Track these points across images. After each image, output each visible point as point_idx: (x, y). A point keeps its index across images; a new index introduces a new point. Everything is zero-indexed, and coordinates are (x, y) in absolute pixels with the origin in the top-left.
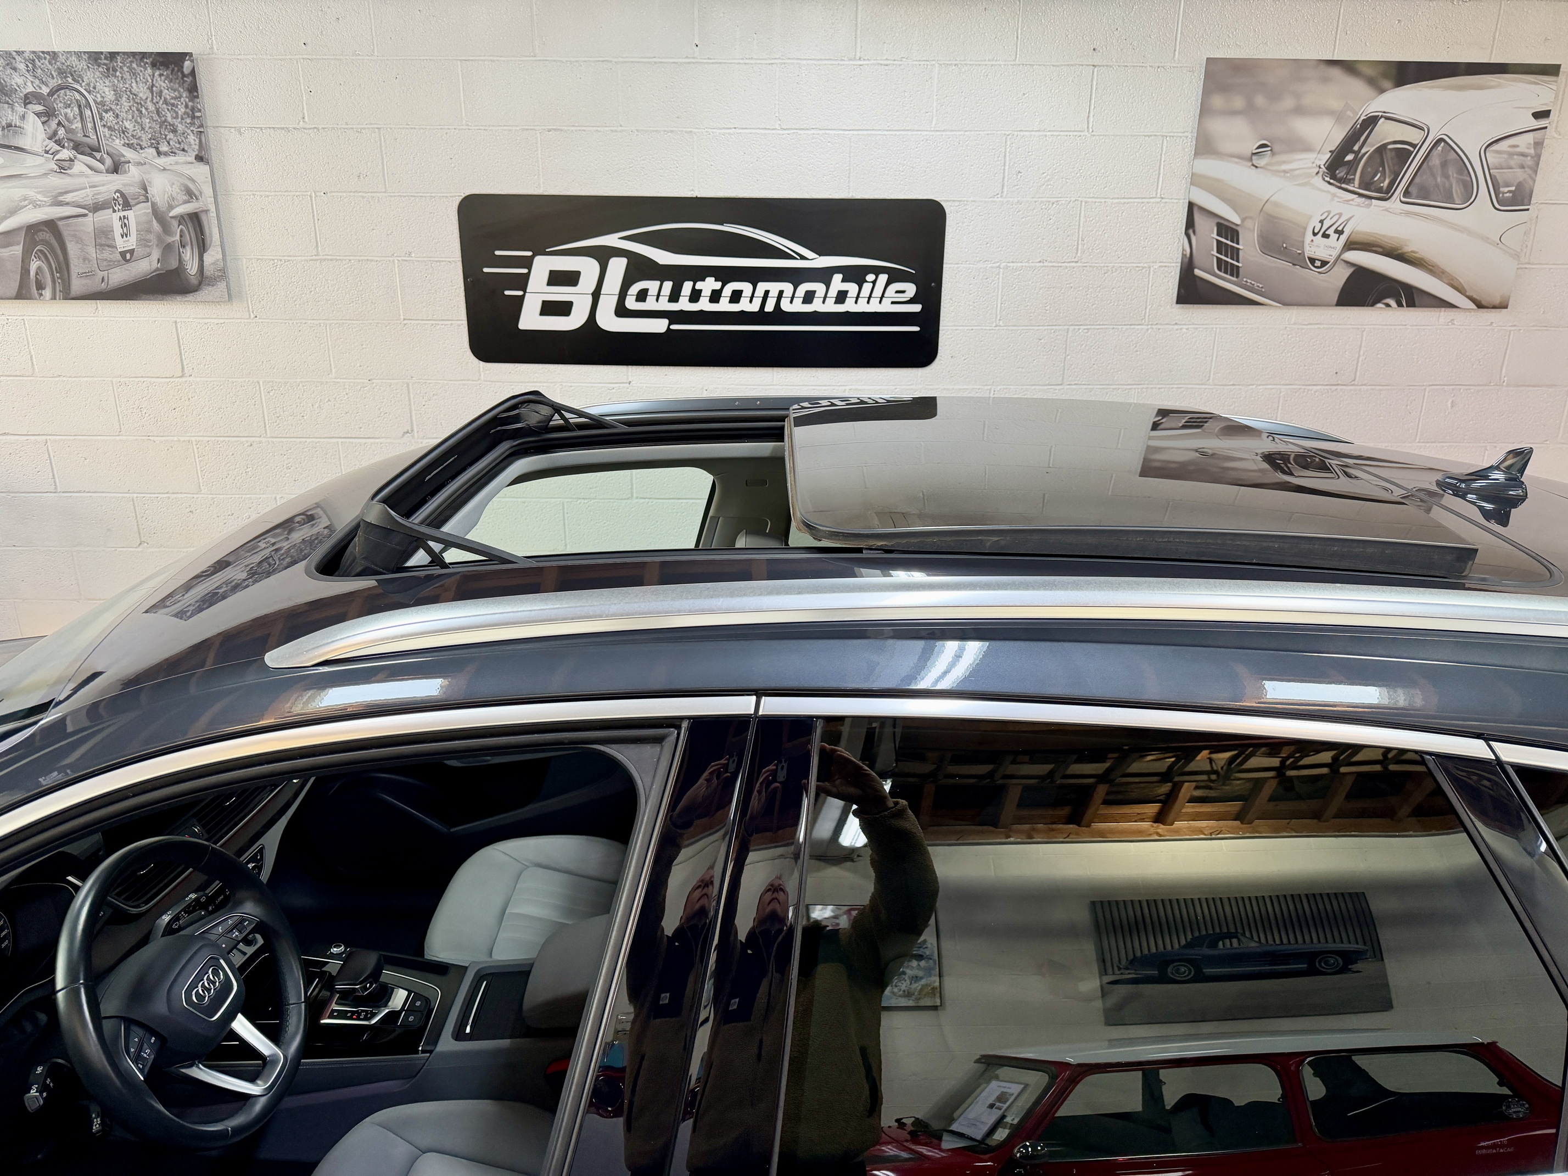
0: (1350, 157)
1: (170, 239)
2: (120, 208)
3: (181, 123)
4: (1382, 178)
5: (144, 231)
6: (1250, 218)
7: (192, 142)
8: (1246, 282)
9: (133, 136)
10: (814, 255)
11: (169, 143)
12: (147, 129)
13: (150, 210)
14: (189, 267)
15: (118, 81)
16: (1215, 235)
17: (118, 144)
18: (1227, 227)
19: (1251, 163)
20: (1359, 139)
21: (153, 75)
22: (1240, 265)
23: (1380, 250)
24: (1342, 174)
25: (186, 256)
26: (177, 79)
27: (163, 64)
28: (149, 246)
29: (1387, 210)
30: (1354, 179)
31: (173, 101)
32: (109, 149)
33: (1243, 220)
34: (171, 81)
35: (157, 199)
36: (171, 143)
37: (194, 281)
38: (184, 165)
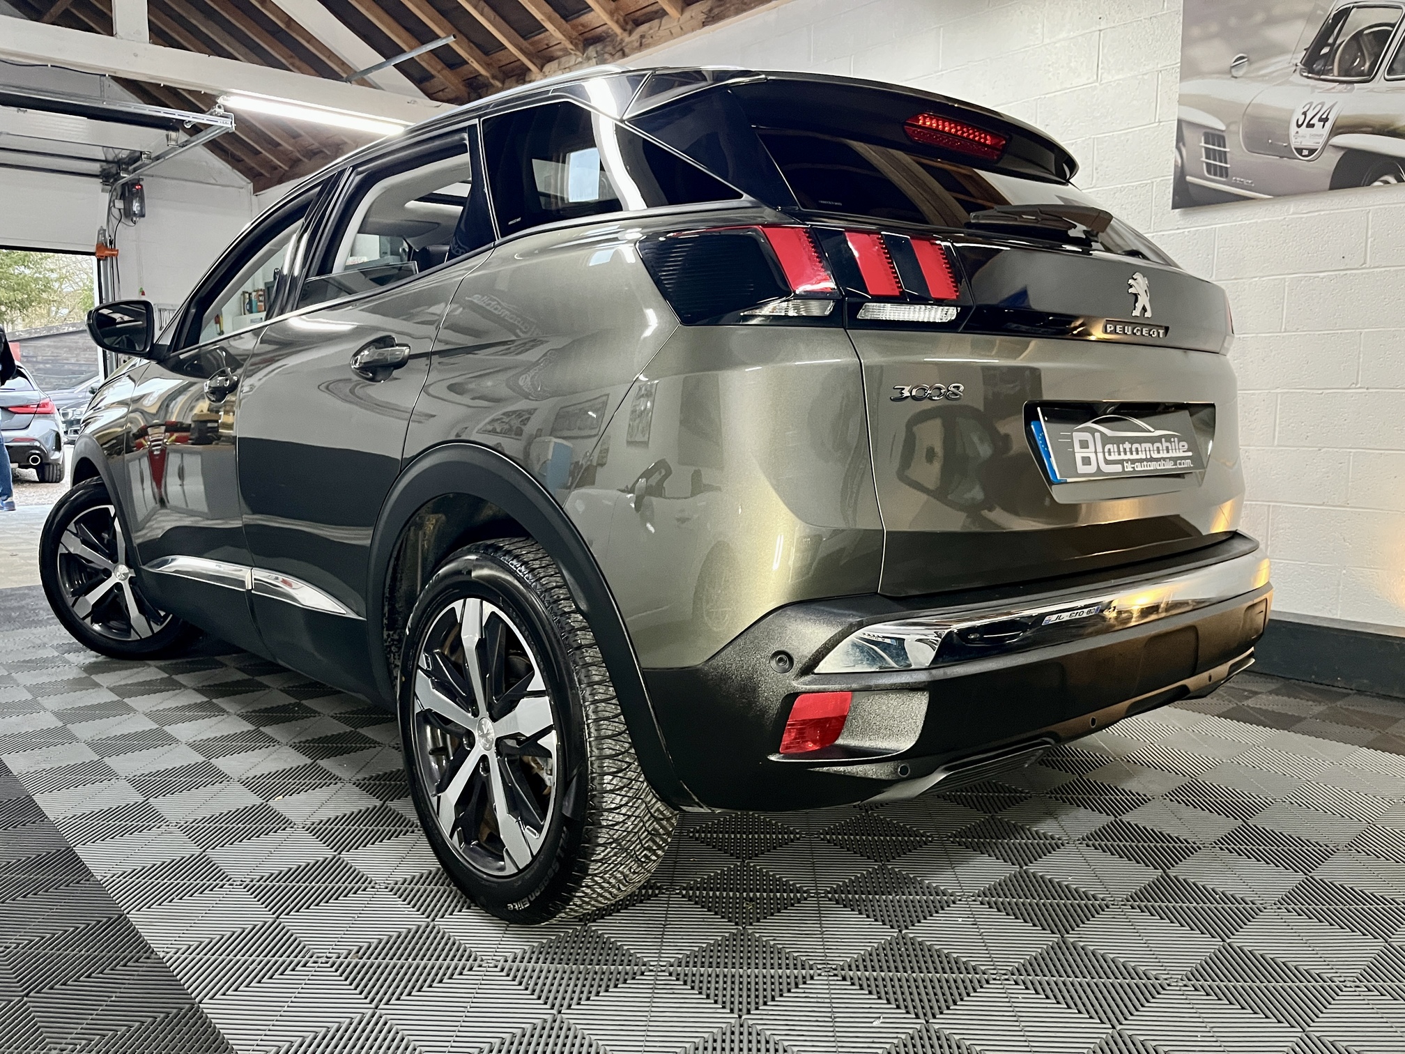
0: (1325, 50)
4: (1362, 63)
6: (1235, 122)
8: (1236, 180)
16: (1203, 144)
18: (1213, 135)
19: (1230, 76)
20: (1333, 32)
22: (1228, 166)
23: (1370, 129)
24: (1319, 67)
29: (1372, 91)
30: (1332, 69)
33: (1228, 126)
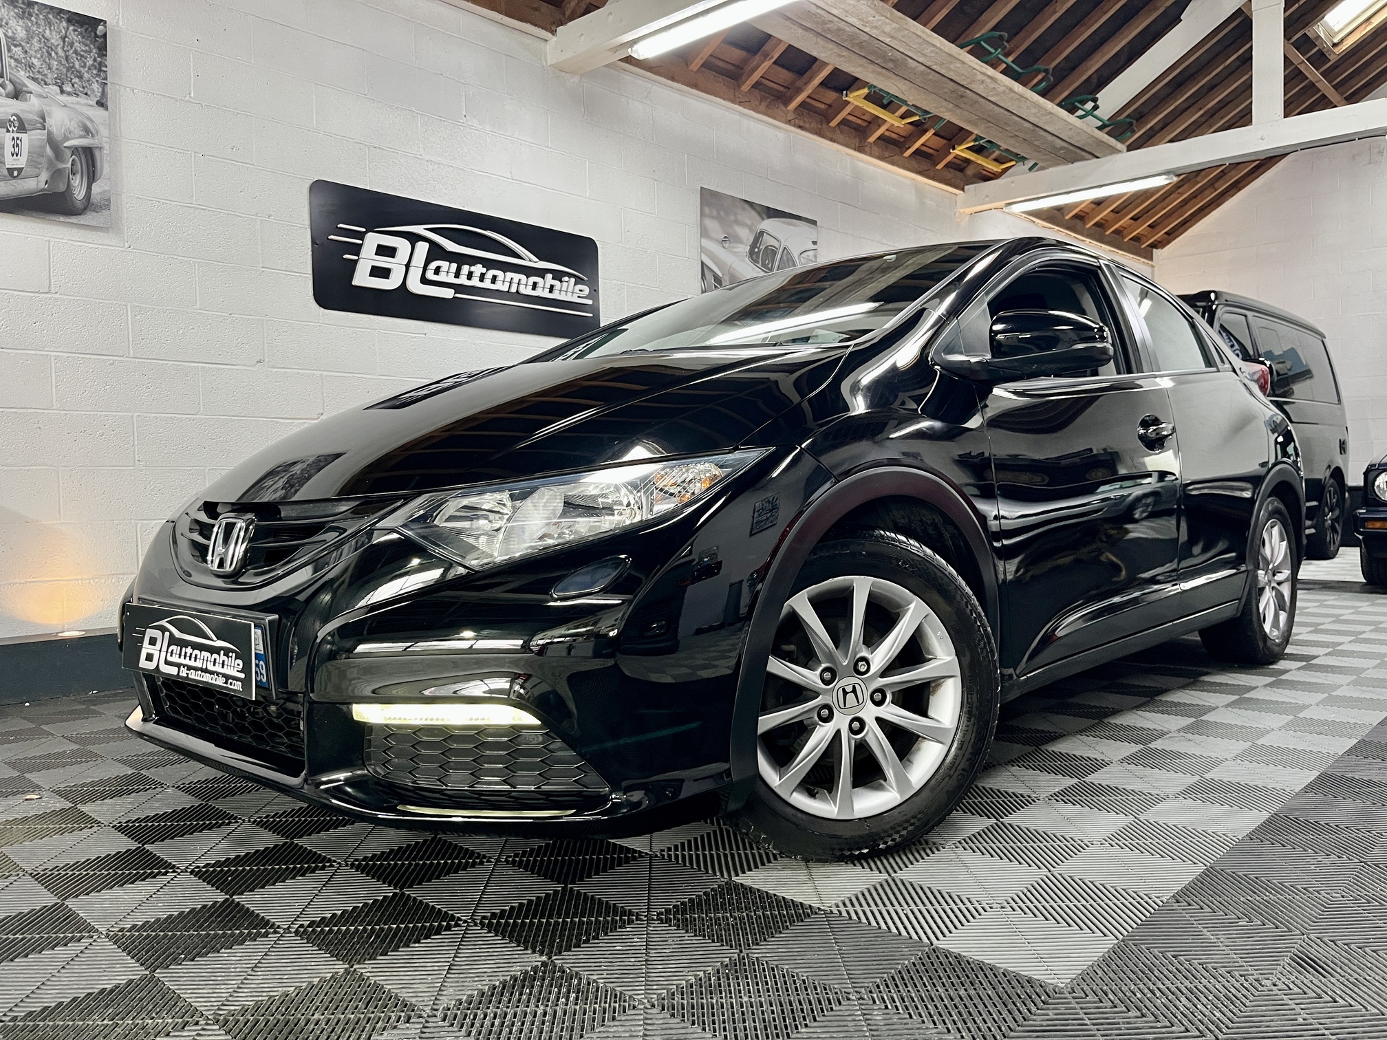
0: (756, 250)
1: (61, 166)
2: (15, 129)
3: (87, 72)
5: (35, 156)
6: (725, 273)
7: (96, 90)
9: (38, 72)
10: (537, 260)
11: (73, 85)
12: (54, 69)
13: (45, 137)
14: (76, 192)
15: (32, 24)
17: (22, 75)
18: (717, 277)
19: (722, 246)
20: (758, 242)
21: (68, 29)
24: (755, 258)
25: (75, 182)
26: (90, 36)
27: (77, 22)
28: (39, 168)
30: (759, 262)
31: (82, 53)
32: (12, 77)
34: (83, 37)
35: (54, 130)
36: (75, 86)
37: (79, 205)
38: (85, 107)
